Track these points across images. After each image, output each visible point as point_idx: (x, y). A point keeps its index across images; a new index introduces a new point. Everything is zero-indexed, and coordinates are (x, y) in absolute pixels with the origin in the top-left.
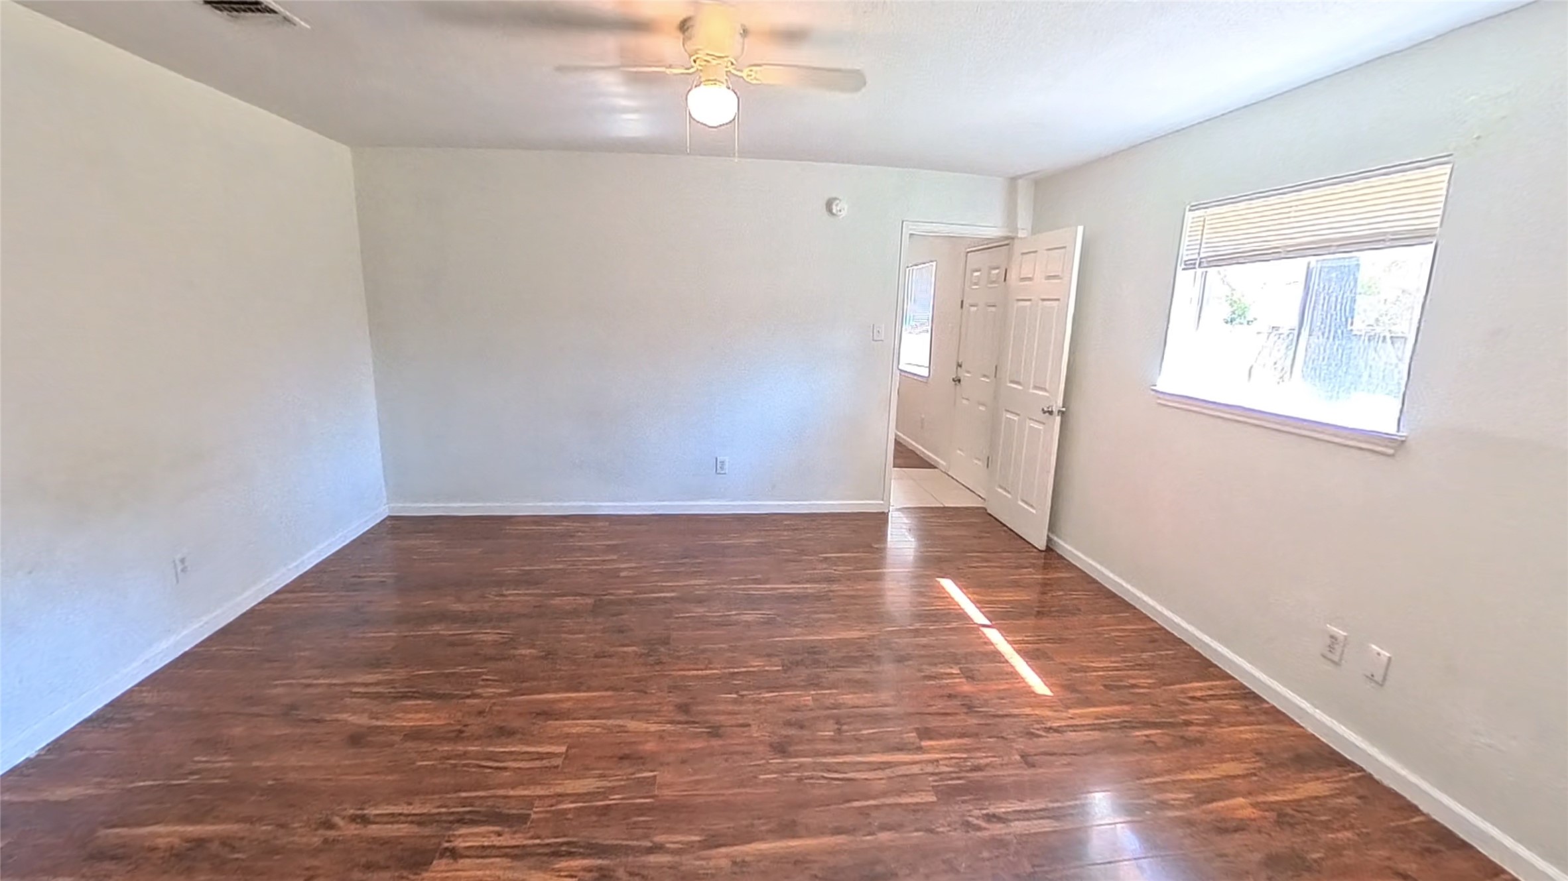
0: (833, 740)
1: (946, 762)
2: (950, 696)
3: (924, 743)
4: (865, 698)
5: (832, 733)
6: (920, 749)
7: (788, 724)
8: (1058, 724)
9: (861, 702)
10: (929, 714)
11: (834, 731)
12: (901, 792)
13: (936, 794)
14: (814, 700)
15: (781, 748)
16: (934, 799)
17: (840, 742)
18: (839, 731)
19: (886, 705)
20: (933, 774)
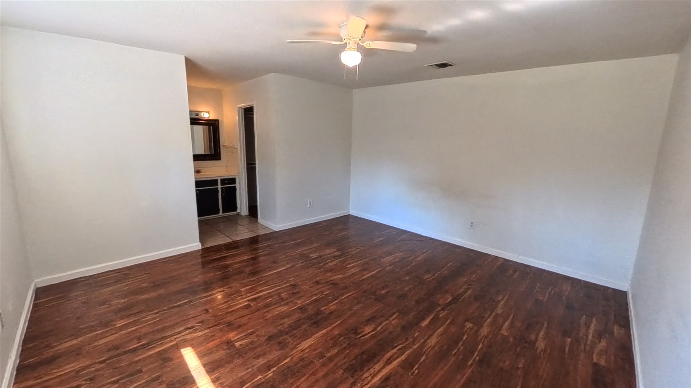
0: (280, 293)
1: (238, 300)
2: (239, 327)
3: (248, 303)
4: (278, 311)
5: (282, 295)
6: (249, 301)
7: (299, 292)
8: (187, 332)
9: (279, 309)
10: (248, 315)
11: (281, 296)
12: (252, 288)
13: (241, 291)
14: (297, 303)
15: (294, 286)
16: (241, 290)
17: (278, 293)
18: (279, 296)
19: (267, 312)
20: (243, 295)
